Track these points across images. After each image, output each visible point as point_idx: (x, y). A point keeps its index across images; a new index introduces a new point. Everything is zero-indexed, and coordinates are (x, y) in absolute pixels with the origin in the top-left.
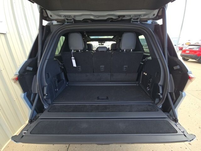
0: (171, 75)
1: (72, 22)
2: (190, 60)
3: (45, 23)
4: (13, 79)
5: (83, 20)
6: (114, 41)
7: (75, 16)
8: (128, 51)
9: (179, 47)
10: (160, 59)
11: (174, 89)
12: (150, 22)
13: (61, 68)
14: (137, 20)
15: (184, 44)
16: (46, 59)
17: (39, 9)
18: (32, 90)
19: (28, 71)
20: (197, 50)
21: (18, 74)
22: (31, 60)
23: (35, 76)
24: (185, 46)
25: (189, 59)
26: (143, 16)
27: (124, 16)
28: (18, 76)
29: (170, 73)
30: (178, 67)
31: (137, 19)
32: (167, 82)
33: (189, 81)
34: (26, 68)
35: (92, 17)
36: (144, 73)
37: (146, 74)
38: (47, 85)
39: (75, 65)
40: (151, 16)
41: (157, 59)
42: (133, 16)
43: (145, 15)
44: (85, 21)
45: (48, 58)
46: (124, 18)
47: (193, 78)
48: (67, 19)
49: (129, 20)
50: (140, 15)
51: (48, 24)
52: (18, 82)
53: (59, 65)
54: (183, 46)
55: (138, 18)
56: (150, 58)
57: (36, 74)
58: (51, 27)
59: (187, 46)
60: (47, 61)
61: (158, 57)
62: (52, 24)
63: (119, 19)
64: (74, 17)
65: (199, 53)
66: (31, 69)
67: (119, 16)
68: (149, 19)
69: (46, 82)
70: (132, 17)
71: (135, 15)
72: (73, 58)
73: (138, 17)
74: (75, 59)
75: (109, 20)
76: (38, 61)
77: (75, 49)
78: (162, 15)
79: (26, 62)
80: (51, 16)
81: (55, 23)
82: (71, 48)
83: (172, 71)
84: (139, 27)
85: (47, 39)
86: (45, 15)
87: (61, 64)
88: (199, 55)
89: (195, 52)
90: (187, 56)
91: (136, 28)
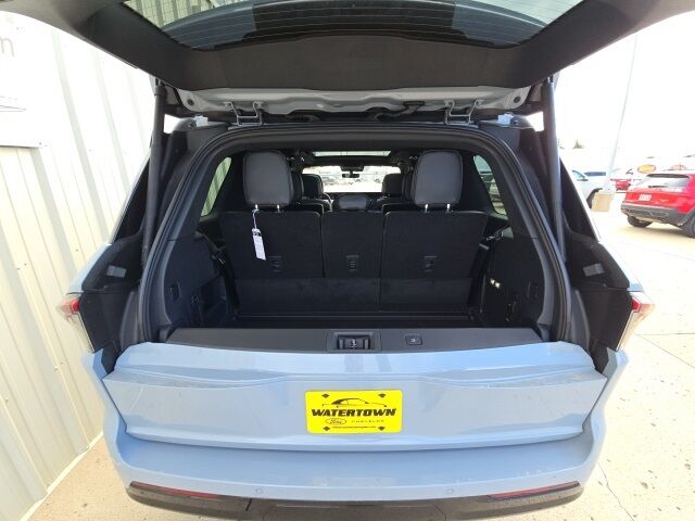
0: (577, 292)
1: (257, 120)
2: (656, 225)
3: (171, 124)
4: (63, 308)
5: (293, 113)
6: (394, 165)
7: (266, 103)
8: (437, 209)
9: (617, 180)
10: (540, 239)
11: (588, 340)
12: (504, 120)
13: (216, 262)
14: (465, 113)
15: (634, 171)
16: (168, 240)
17: (155, 86)
18: (122, 341)
19: (113, 279)
20: (679, 190)
21: (80, 290)
22: (122, 242)
23: (132, 293)
24: (637, 175)
25: (650, 223)
26: (483, 103)
27: (422, 103)
28: (80, 298)
29: (573, 285)
30: (597, 269)
31: (465, 111)
32: (564, 317)
33: (634, 315)
34: (105, 269)
35: (320, 107)
36: (493, 282)
37: (498, 285)
38: (170, 322)
39: (261, 253)
40: (508, 103)
41: (530, 239)
42: (451, 104)
43: (487, 100)
44: (299, 117)
45: (176, 236)
46: (422, 109)
47: (647, 306)
48: (241, 111)
49: (439, 115)
50: (473, 101)
51: (182, 126)
52: (77, 317)
53: (212, 253)
54: (629, 177)
55: (466, 109)
56: (508, 232)
57: (136, 286)
58: (191, 136)
59: (644, 176)
60: (172, 244)
61: (532, 234)
62: (193, 124)
63: (407, 112)
64: (263, 105)
65: (685, 200)
66: (121, 272)
67: (407, 104)
68: (503, 112)
69: (168, 313)
70: (447, 105)
71: (457, 102)
72: (256, 230)
73: (466, 106)
74: (263, 234)
75: (374, 113)
76: (146, 247)
77: (264, 201)
78: (543, 102)
79: (108, 250)
80: (191, 102)
81: (201, 121)
82: (252, 200)
83: (577, 279)
84: (470, 138)
85: (175, 174)
86: (172, 100)
87: (215, 248)
88: (685, 208)
89: (672, 198)
90: (644, 213)
91: (462, 140)
